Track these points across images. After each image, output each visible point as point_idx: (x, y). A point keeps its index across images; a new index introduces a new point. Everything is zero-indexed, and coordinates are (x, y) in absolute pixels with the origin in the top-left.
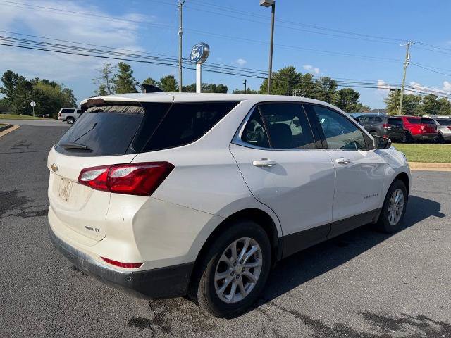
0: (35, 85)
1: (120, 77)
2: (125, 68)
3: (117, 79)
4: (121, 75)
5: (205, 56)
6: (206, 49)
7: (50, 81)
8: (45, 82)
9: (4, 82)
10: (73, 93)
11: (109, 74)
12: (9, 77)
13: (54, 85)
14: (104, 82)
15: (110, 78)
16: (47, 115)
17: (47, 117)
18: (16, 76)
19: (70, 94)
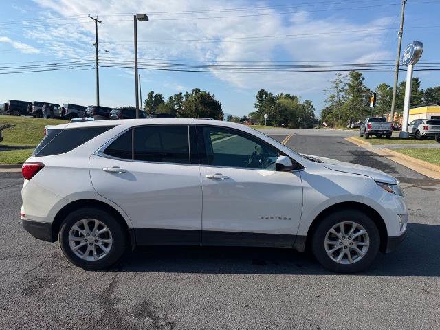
0: (278, 99)
1: (350, 86)
2: (356, 76)
3: (347, 88)
4: (351, 83)
5: (416, 55)
6: (418, 48)
7: (291, 96)
8: (288, 96)
9: (258, 99)
10: (312, 104)
11: (340, 84)
12: (262, 94)
13: (293, 98)
14: (334, 92)
15: (340, 88)
16: (283, 125)
17: (282, 126)
18: (266, 93)
19: (310, 105)
